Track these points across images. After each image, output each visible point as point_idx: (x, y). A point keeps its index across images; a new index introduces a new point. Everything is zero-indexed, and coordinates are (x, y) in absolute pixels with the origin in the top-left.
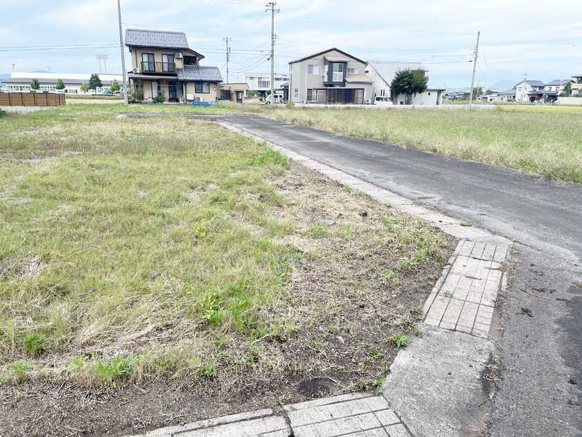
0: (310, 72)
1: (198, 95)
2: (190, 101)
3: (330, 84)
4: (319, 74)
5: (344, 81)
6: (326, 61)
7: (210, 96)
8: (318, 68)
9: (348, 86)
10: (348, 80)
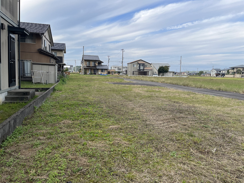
0: (134, 66)
1: (102, 73)
2: (99, 74)
3: (139, 70)
4: (136, 66)
5: (144, 69)
6: (138, 63)
7: (105, 73)
8: (136, 65)
9: (145, 71)
10: (145, 69)
